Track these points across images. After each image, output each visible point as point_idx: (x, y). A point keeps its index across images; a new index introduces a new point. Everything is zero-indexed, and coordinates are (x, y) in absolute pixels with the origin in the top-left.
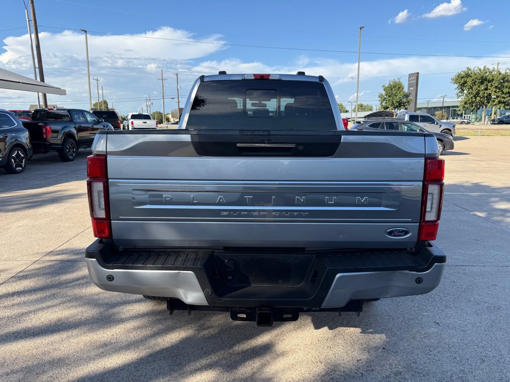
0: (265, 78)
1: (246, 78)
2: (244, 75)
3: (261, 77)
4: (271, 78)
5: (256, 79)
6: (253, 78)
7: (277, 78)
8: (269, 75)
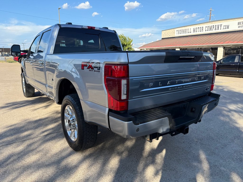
0: (93, 28)
1: (84, 28)
2: (82, 26)
3: (91, 28)
4: (95, 29)
5: (89, 29)
6: (87, 28)
7: (98, 29)
8: (95, 27)
